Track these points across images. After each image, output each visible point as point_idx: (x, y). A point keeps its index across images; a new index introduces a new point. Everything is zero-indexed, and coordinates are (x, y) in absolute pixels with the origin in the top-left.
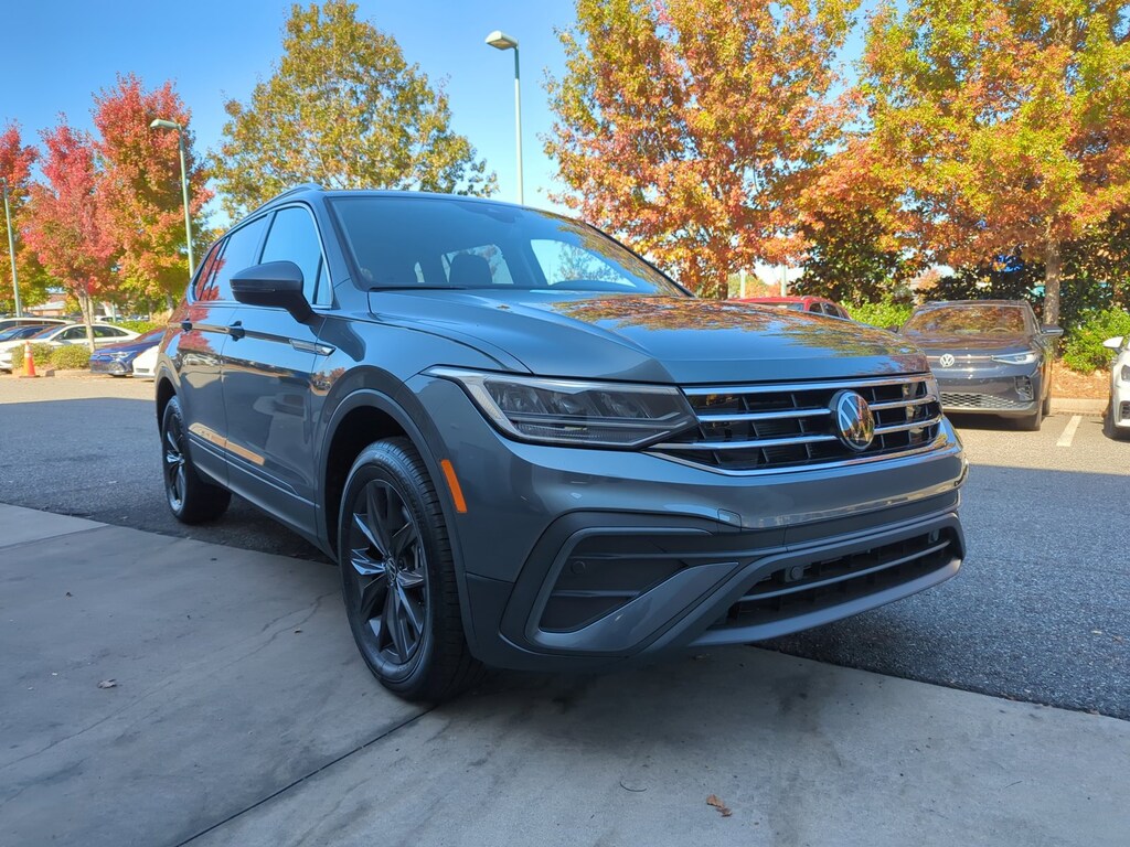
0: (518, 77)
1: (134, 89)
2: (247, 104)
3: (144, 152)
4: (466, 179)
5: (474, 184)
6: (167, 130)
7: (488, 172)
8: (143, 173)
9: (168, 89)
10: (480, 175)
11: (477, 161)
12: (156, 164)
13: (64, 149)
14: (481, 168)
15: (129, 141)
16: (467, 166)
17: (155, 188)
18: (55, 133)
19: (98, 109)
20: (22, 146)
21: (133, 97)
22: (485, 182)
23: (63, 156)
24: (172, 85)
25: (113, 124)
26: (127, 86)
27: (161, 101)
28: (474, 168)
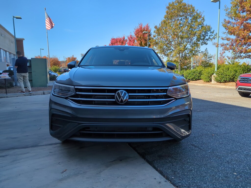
0: (219, 8)
1: (141, 26)
2: (158, 26)
3: (142, 38)
4: (208, 36)
5: (210, 37)
6: (146, 33)
7: (215, 33)
8: (141, 42)
9: (147, 25)
10: (212, 34)
11: (212, 31)
12: (144, 40)
13: (130, 39)
14: (213, 33)
15: (139, 36)
16: (209, 32)
17: (143, 45)
18: (129, 36)
19: (135, 31)
20: (125, 39)
21: (141, 28)
22: (214, 36)
23: (130, 40)
24: (148, 24)
25: (137, 33)
26: (140, 26)
27: (146, 27)
28: (211, 32)
